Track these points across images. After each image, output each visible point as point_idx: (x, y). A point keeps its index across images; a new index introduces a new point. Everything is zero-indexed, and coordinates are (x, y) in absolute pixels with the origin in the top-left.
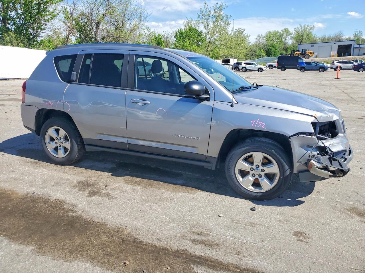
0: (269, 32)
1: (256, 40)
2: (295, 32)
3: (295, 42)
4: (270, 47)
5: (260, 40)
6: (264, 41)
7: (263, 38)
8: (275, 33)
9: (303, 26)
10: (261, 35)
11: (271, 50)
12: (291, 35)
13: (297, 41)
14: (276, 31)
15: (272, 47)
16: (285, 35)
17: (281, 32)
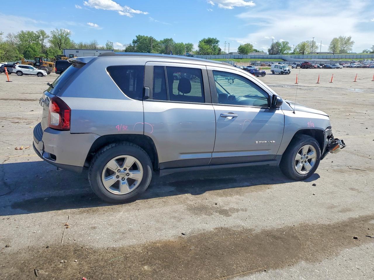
0: (22, 31)
1: (7, 39)
2: (52, 35)
3: (53, 46)
4: (28, 49)
5: (13, 39)
6: (17, 41)
7: (15, 37)
8: (30, 34)
9: (59, 30)
10: (12, 34)
11: (29, 52)
12: (48, 38)
13: (55, 45)
14: (30, 31)
15: (30, 49)
16: (41, 37)
17: (37, 34)
